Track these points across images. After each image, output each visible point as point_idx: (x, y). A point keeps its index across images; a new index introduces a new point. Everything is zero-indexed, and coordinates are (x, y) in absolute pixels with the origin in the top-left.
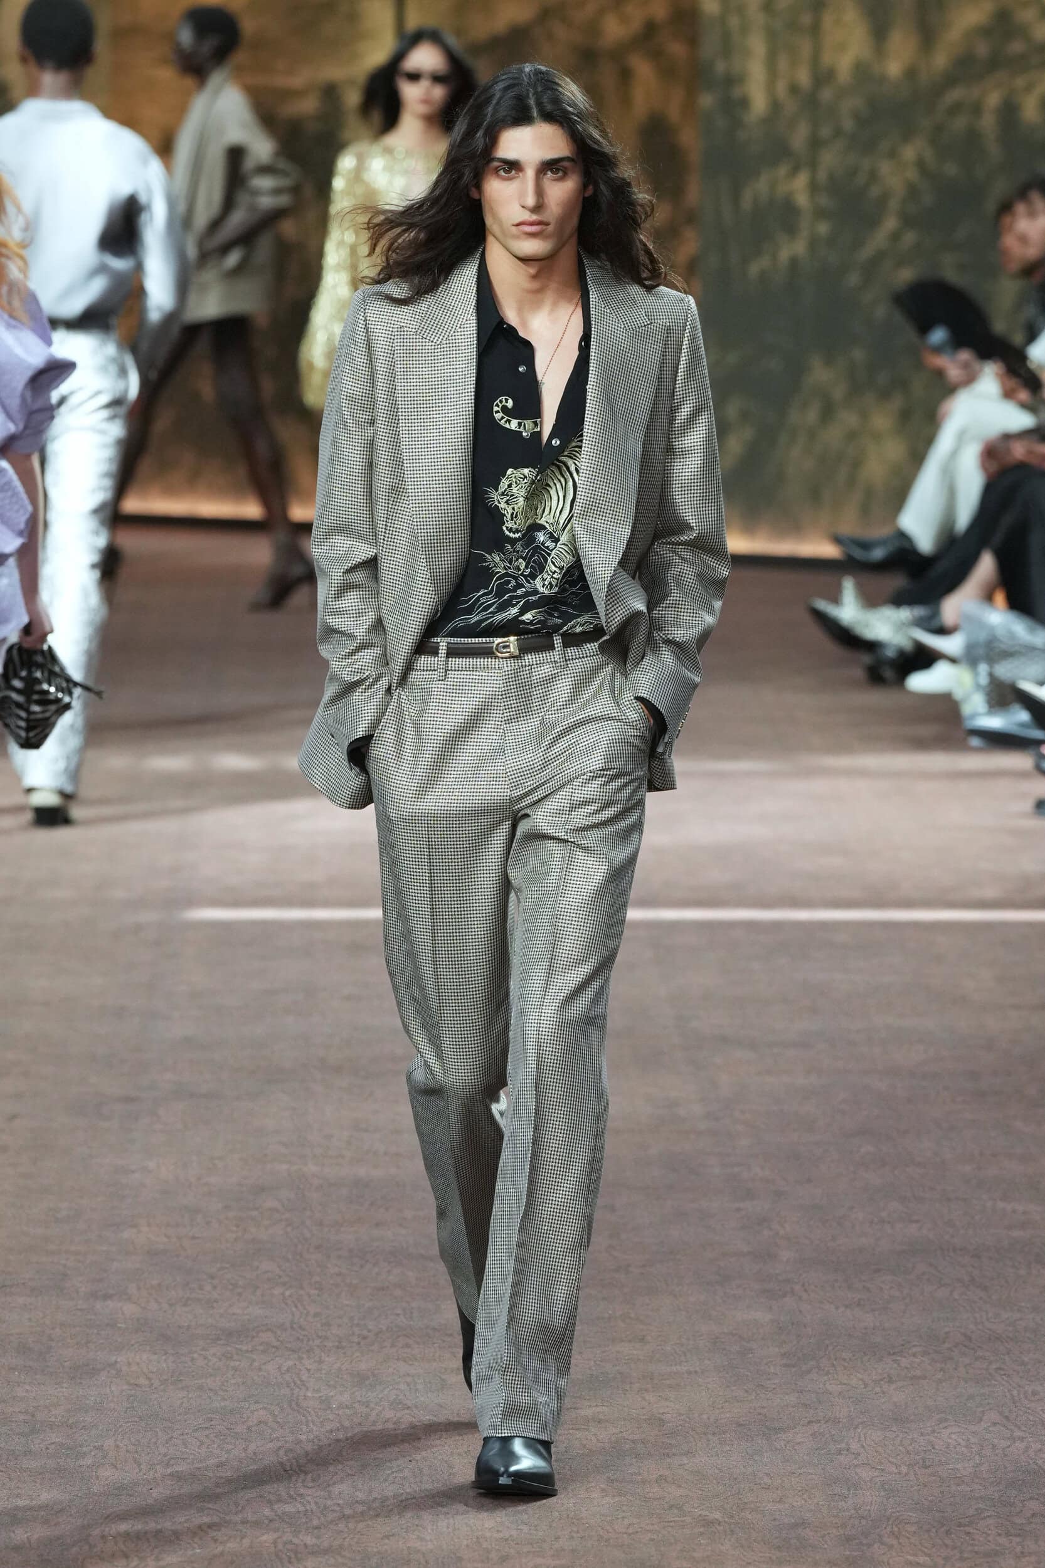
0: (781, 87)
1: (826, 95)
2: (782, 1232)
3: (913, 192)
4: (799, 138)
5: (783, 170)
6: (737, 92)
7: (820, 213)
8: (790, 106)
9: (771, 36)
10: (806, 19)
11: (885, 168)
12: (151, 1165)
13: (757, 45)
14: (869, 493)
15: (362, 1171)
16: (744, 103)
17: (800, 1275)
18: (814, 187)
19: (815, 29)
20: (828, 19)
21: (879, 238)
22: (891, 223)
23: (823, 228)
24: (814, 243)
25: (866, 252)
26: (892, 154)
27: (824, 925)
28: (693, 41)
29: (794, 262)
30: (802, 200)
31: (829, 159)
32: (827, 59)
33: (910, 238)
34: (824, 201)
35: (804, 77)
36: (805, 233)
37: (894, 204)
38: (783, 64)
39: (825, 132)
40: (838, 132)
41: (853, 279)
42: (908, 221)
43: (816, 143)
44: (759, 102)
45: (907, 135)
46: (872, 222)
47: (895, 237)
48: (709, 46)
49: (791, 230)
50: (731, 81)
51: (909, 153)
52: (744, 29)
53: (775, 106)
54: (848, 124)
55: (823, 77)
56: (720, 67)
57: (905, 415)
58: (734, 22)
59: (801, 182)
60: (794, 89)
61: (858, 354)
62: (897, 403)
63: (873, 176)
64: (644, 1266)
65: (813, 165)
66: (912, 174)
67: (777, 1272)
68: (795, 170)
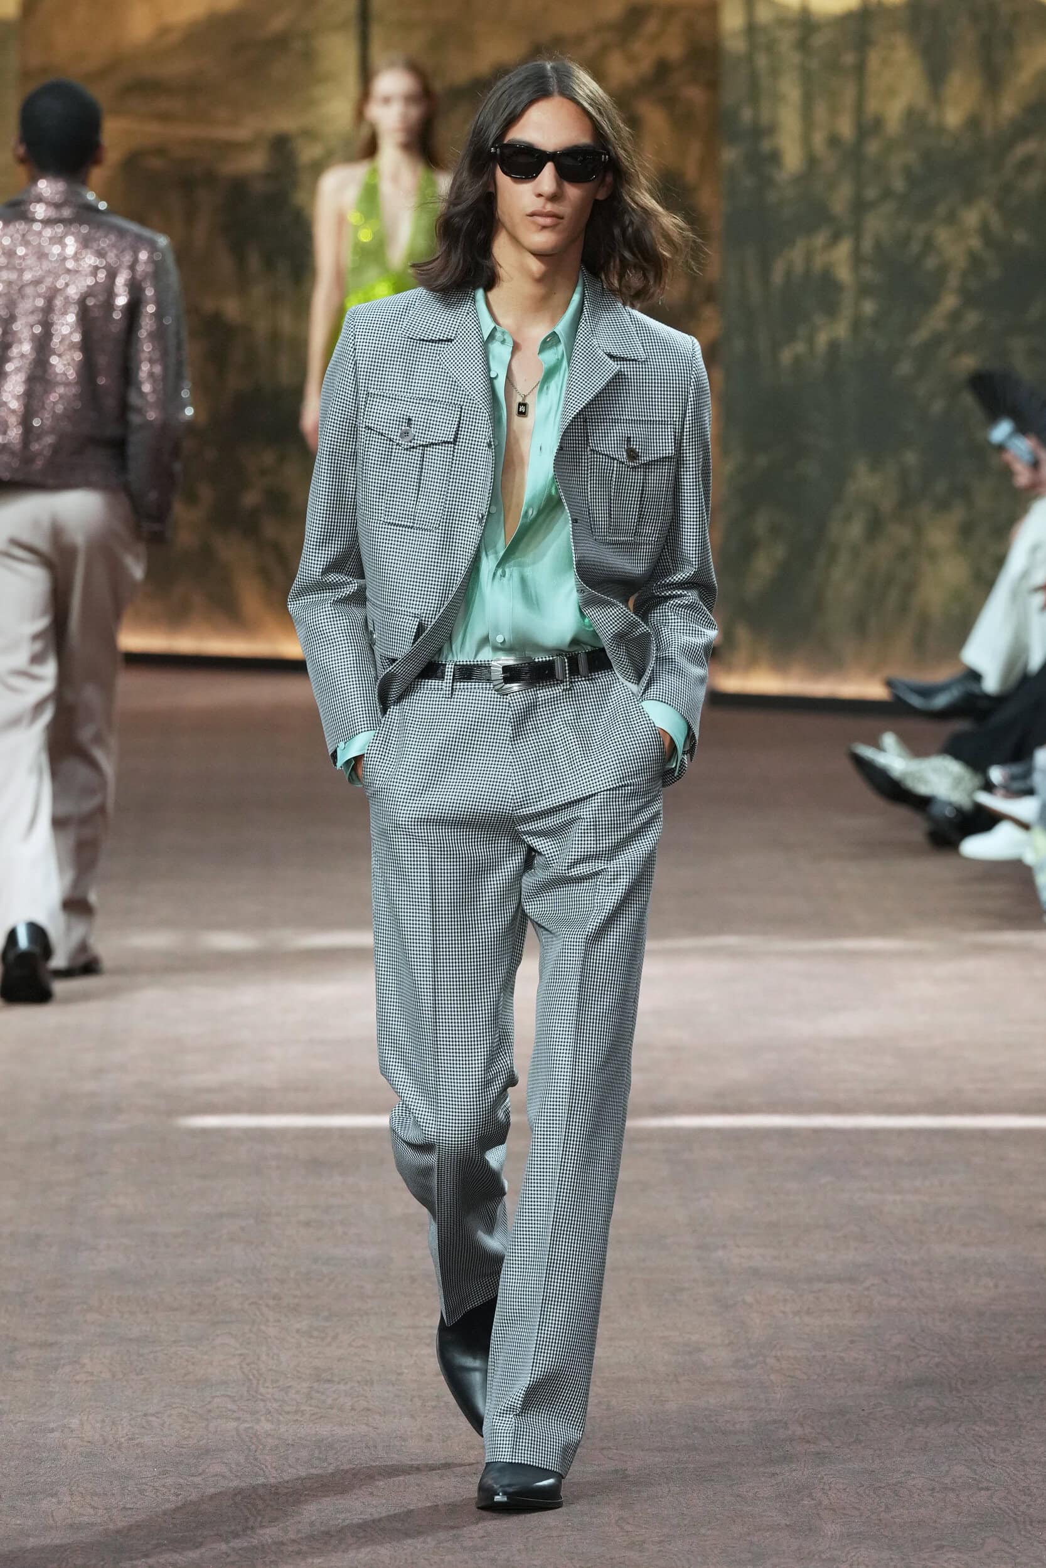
0: (819, 139)
1: (873, 148)
2: (826, 1502)
3: (976, 263)
4: (840, 200)
5: (820, 239)
6: (766, 146)
7: (865, 290)
8: (830, 163)
9: (807, 78)
10: (849, 59)
11: (943, 235)
12: (74, 1422)
13: (790, 89)
14: (924, 621)
15: (324, 1430)
16: (775, 157)
17: (848, 1553)
18: (857, 258)
19: (860, 69)
20: (874, 59)
21: (935, 320)
22: (949, 302)
23: (869, 307)
24: (856, 325)
25: (921, 336)
26: (951, 219)
27: (874, 1134)
28: (713, 85)
29: (834, 346)
30: (844, 274)
31: (876, 224)
32: (873, 105)
33: (972, 318)
34: (868, 273)
35: (846, 128)
36: (847, 312)
37: (953, 280)
38: (821, 111)
39: (871, 193)
40: (887, 193)
41: (905, 367)
42: (969, 299)
43: (860, 207)
44: (792, 158)
45: (969, 198)
46: (928, 299)
47: (955, 317)
48: (733, 91)
49: (831, 310)
50: (760, 132)
51: (971, 217)
52: (775, 72)
53: (812, 161)
54: (899, 184)
55: (868, 128)
56: (747, 115)
57: (966, 530)
58: (762, 61)
59: (844, 249)
60: (834, 141)
61: (911, 458)
62: (957, 514)
63: (928, 244)
64: (661, 1542)
65: (857, 232)
66: (975, 243)
67: (820, 1548)
68: (836, 238)
